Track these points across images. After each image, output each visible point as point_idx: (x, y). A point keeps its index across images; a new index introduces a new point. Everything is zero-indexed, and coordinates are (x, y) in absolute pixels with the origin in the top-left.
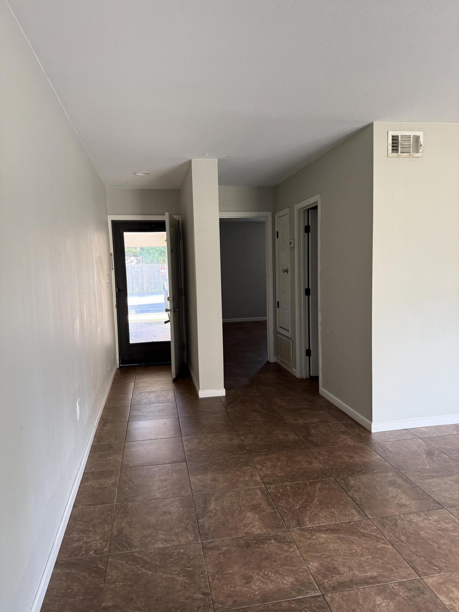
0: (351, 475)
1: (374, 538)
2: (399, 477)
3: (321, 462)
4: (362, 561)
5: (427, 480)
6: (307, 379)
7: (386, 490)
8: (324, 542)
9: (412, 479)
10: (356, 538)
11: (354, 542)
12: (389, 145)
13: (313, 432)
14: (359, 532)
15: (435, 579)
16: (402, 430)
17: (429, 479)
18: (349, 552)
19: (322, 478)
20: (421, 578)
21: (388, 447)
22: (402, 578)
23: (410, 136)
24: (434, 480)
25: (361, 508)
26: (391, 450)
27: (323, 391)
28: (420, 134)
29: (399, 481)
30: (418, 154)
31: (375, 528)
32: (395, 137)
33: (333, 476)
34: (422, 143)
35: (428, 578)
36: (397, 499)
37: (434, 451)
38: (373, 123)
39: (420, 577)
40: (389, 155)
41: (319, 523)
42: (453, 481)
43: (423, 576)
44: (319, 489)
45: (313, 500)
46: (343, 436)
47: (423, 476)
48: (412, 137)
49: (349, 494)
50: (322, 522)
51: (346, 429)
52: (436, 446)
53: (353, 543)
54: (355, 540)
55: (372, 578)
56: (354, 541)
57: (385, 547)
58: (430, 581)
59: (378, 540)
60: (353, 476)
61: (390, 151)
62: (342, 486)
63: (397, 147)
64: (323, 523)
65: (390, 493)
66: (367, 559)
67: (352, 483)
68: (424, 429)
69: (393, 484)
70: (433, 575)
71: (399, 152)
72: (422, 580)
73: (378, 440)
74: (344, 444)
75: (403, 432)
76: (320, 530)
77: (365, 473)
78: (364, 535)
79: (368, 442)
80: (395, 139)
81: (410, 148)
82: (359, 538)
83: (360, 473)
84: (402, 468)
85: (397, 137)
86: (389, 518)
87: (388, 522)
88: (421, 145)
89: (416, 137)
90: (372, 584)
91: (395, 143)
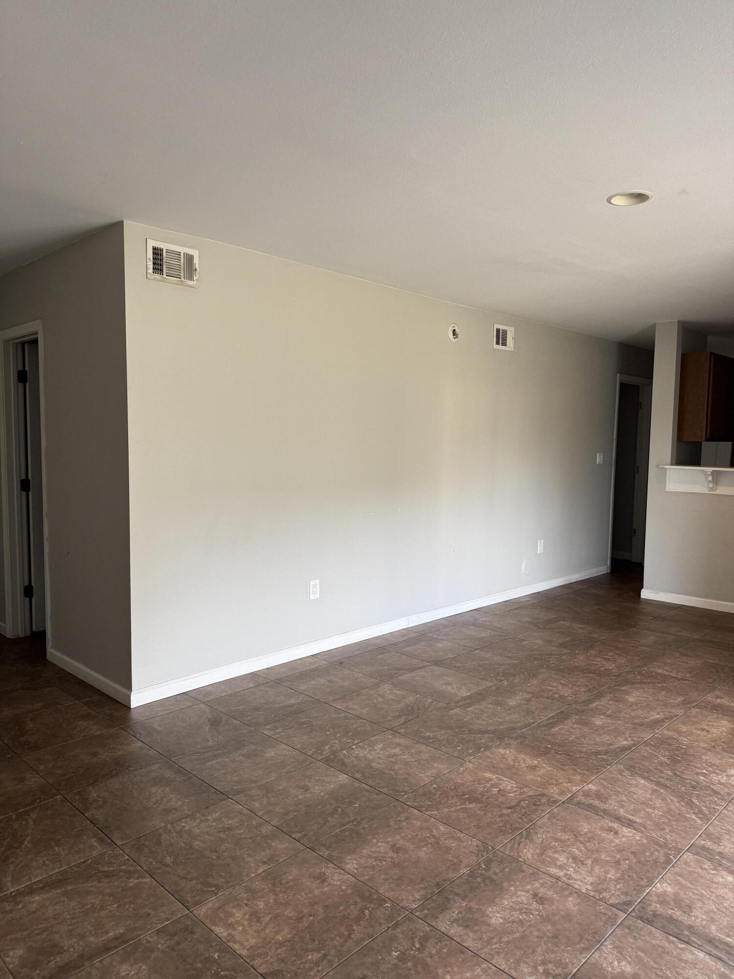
0: (92, 784)
1: (124, 874)
2: (168, 769)
3: (41, 774)
4: (102, 917)
5: (208, 763)
6: (26, 637)
7: (148, 794)
8: (37, 909)
9: (187, 766)
10: (94, 883)
11: (91, 891)
12: (148, 260)
13: (31, 726)
14: (99, 873)
15: (210, 905)
16: (178, 696)
17: (212, 760)
18: (80, 910)
19: (41, 801)
20: (191, 912)
21: (156, 726)
22: (162, 922)
23: (180, 253)
24: (218, 761)
25: (105, 833)
26: (159, 729)
27: (53, 653)
28: (195, 253)
29: (169, 774)
30: (192, 282)
31: (127, 857)
32: (158, 249)
33: (62, 793)
34: (197, 267)
35: (200, 908)
36: (164, 803)
37: (222, 718)
38: (123, 221)
39: (189, 910)
40: (148, 275)
41: (30, 879)
42: (243, 755)
43: (195, 907)
44: (34, 821)
45: (22, 842)
46: (83, 723)
47: (204, 759)
48: (182, 254)
49: (87, 815)
50: (36, 877)
51: (90, 711)
52: (224, 710)
53: (88, 893)
54: (91, 887)
55: (116, 938)
56: (91, 889)
57: (140, 883)
58: (202, 911)
59: (129, 874)
60: (96, 784)
61: (151, 270)
62: (76, 806)
63: (161, 265)
64: (39, 876)
65: (153, 796)
66: (110, 911)
67: (94, 796)
68: (210, 688)
69: (158, 781)
70: (208, 900)
71: (164, 273)
72: (192, 913)
73: (141, 718)
74: (84, 736)
75: (178, 698)
76: (31, 891)
77: (117, 775)
78: (108, 875)
79: (124, 724)
80: (157, 253)
81: (180, 270)
82: (99, 882)
83: (107, 777)
84: (174, 754)
85: (160, 250)
86: (149, 835)
87: (146, 843)
88: (196, 270)
89: (189, 257)
90: (116, 947)
91: (158, 259)
